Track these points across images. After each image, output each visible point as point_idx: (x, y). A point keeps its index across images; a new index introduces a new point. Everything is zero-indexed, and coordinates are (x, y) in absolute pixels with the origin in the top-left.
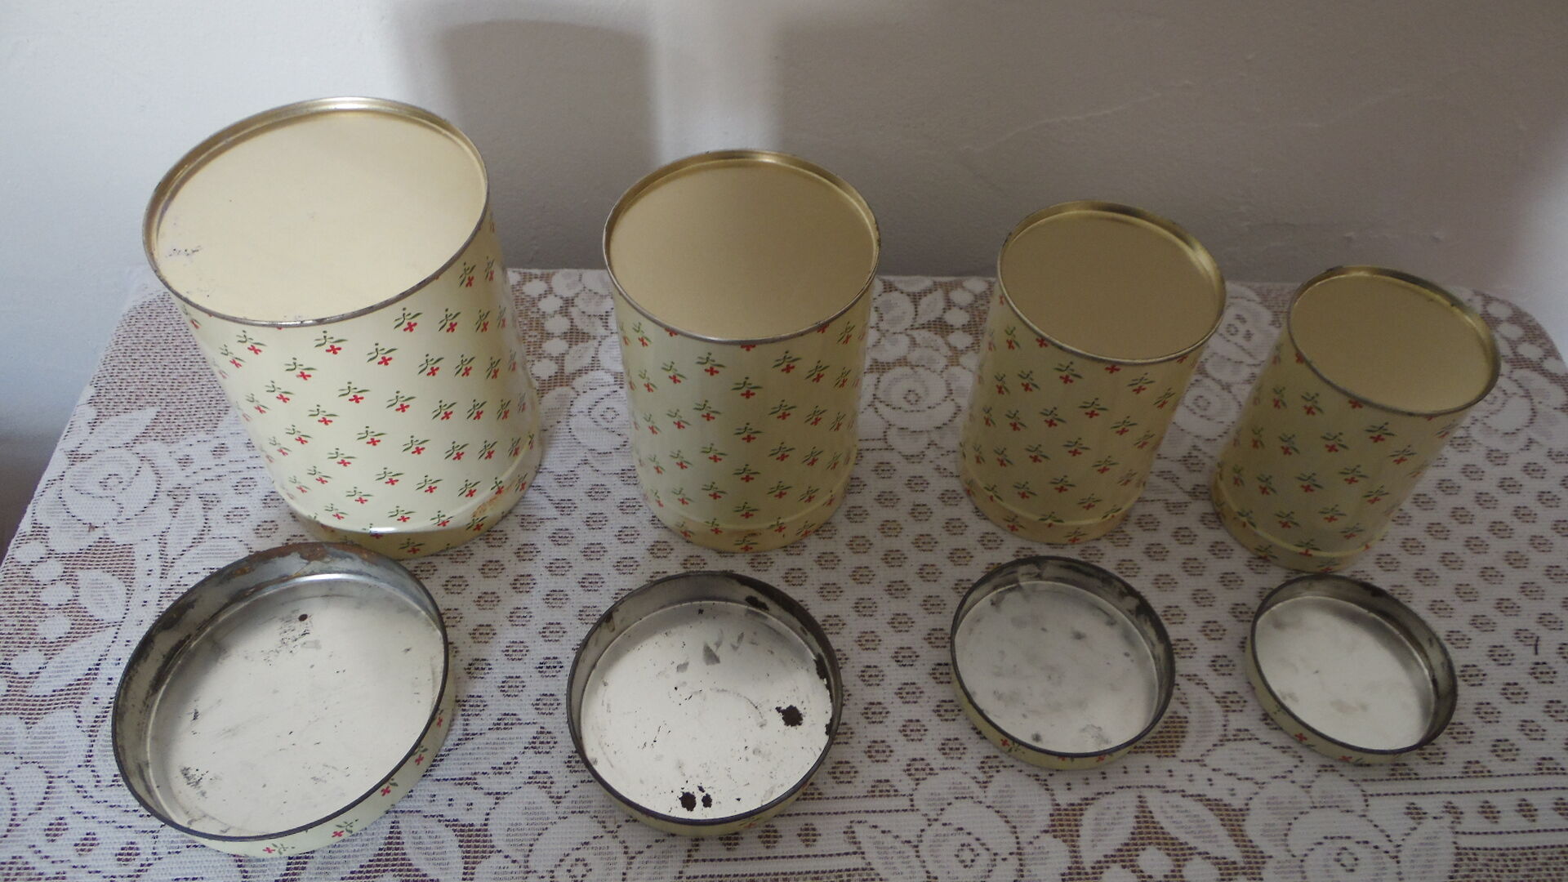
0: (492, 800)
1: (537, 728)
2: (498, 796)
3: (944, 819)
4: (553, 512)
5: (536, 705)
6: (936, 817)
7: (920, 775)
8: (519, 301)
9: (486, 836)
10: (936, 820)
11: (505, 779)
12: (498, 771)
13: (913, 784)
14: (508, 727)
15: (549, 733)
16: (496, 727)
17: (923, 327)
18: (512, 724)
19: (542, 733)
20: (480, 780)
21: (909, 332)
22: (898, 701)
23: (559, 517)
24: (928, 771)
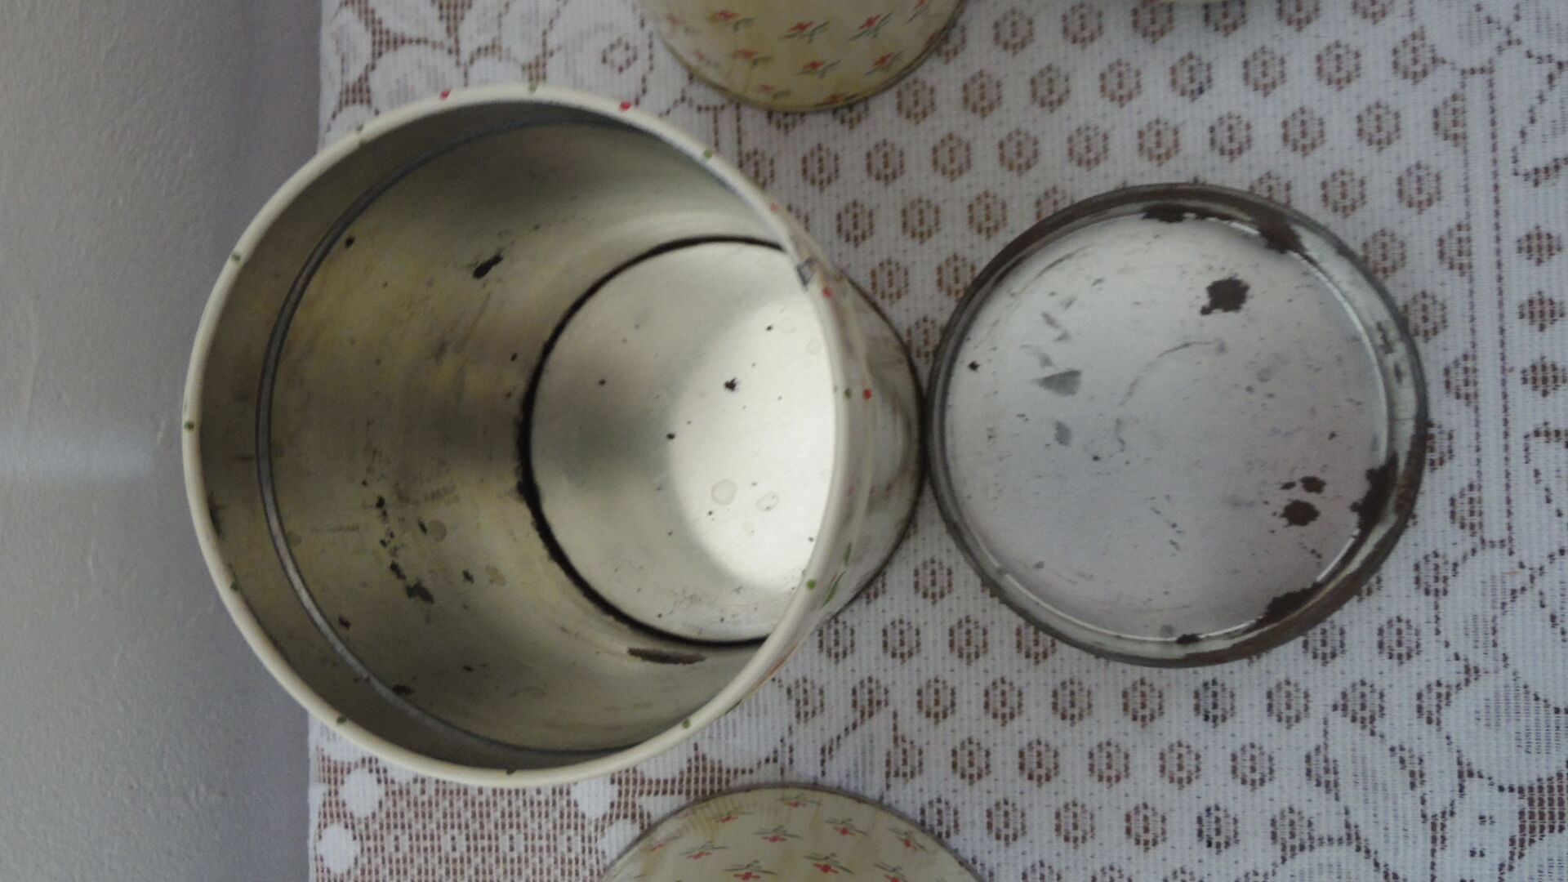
0: (1471, 785)
1: (1336, 719)
2: (1465, 773)
3: (1506, 18)
4: (882, 719)
5: (1290, 722)
6: (1503, 31)
7: (1425, 57)
8: (392, 820)
9: (1541, 789)
10: (1508, 32)
11: (1431, 767)
12: (1416, 779)
13: (1441, 70)
14: (1331, 768)
15: (1344, 695)
16: (1331, 787)
17: (452, 30)
18: (1326, 760)
19: (1345, 708)
20: (1435, 807)
21: (465, 57)
22: (1278, 92)
23: (891, 708)
24: (1418, 43)
